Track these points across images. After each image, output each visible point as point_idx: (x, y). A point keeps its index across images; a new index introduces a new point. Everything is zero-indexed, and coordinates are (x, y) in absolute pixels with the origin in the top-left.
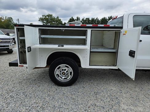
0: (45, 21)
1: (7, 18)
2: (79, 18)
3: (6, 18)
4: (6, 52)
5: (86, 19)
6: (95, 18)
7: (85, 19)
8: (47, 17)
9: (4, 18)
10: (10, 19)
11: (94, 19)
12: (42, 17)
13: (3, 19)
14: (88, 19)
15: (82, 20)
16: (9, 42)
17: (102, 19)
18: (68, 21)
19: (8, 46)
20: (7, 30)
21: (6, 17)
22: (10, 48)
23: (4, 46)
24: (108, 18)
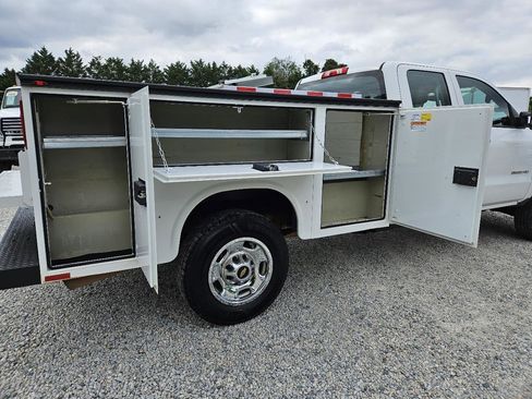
2: (78, 56)
5: (110, 61)
6: (146, 63)
7: (103, 62)
11: (139, 64)
14: (118, 63)
15: (93, 64)
17: (172, 67)
18: (24, 65)
24: (189, 66)
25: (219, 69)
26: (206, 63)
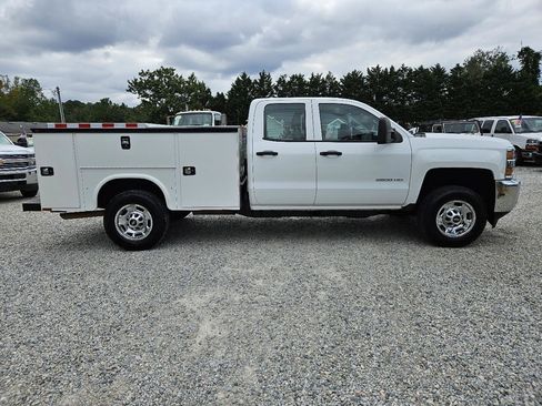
0: (148, 92)
1: (20, 82)
2: (269, 77)
3: (16, 83)
4: (18, 193)
5: (293, 77)
6: (324, 76)
7: (288, 79)
8: (156, 78)
9: (12, 84)
10: (31, 87)
11: (318, 77)
12: (138, 77)
13: (7, 86)
14: (300, 78)
15: (279, 82)
16: (27, 164)
17: (348, 77)
19: (23, 176)
20: (21, 125)
21: (17, 78)
22: (29, 180)
23: (12, 176)
24: (365, 74)
25: (396, 73)
26: (383, 69)
